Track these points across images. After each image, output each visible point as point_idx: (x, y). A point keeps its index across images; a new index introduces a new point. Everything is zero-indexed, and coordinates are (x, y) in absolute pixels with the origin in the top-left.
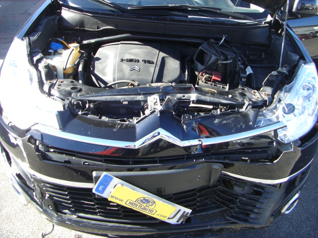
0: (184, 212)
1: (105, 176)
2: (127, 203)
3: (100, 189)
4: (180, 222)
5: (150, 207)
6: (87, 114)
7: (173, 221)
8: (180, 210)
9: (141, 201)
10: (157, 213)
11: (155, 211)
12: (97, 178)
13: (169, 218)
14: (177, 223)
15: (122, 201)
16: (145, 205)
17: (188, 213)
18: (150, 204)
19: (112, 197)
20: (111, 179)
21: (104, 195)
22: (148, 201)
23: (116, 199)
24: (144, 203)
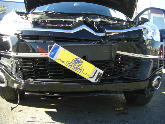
0: (99, 72)
2: (67, 64)
3: (52, 54)
4: (97, 81)
5: (80, 66)
7: (93, 80)
8: (97, 71)
9: (75, 61)
10: (83, 72)
12: (50, 48)
13: (90, 77)
14: (95, 82)
15: (63, 62)
16: (77, 65)
17: (101, 73)
18: (80, 64)
19: (59, 59)
20: (59, 47)
21: (54, 59)
22: (78, 61)
23: (61, 61)
24: (76, 63)
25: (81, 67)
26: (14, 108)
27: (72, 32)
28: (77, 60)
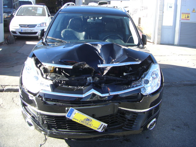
0: (104, 125)
1: (71, 109)
2: (80, 121)
4: (103, 131)
6: (63, 85)
7: (100, 130)
8: (102, 125)
9: (86, 120)
10: (93, 126)
11: (92, 125)
12: (68, 110)
13: (98, 129)
14: (101, 131)
15: (78, 120)
16: (87, 122)
17: (106, 126)
18: (90, 121)
19: (74, 119)
20: (74, 110)
21: (71, 118)
22: (89, 120)
23: (76, 119)
24: (87, 121)
25: (90, 123)
26: (42, 145)
27: (84, 96)
28: (87, 119)
